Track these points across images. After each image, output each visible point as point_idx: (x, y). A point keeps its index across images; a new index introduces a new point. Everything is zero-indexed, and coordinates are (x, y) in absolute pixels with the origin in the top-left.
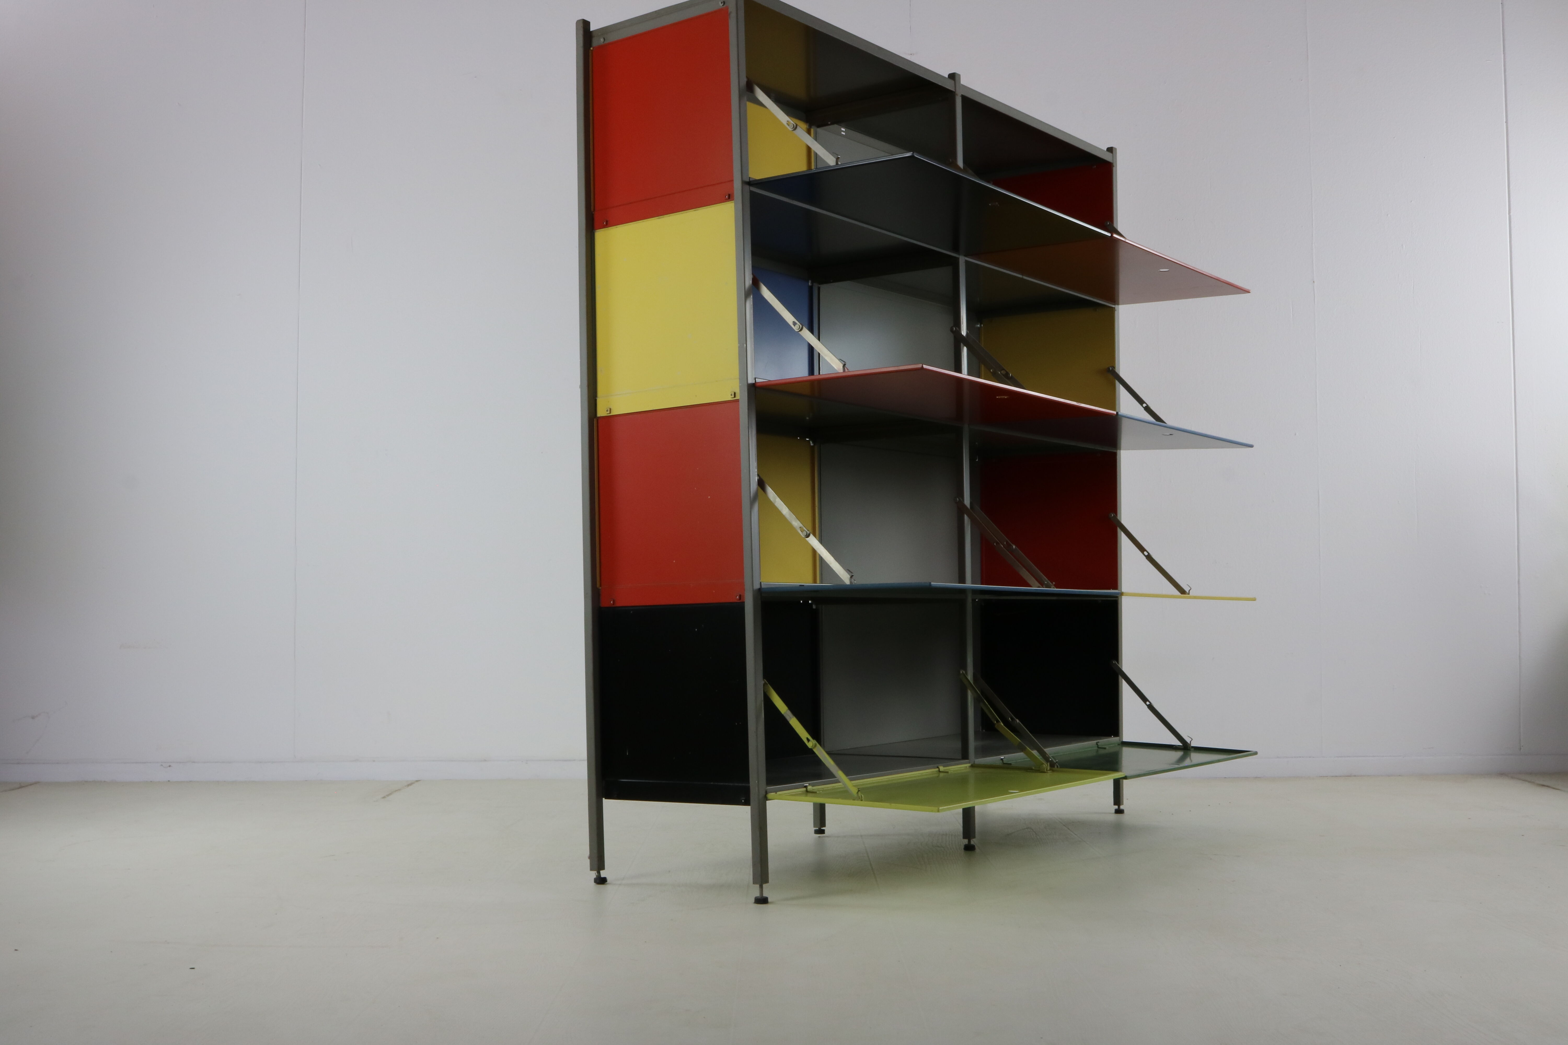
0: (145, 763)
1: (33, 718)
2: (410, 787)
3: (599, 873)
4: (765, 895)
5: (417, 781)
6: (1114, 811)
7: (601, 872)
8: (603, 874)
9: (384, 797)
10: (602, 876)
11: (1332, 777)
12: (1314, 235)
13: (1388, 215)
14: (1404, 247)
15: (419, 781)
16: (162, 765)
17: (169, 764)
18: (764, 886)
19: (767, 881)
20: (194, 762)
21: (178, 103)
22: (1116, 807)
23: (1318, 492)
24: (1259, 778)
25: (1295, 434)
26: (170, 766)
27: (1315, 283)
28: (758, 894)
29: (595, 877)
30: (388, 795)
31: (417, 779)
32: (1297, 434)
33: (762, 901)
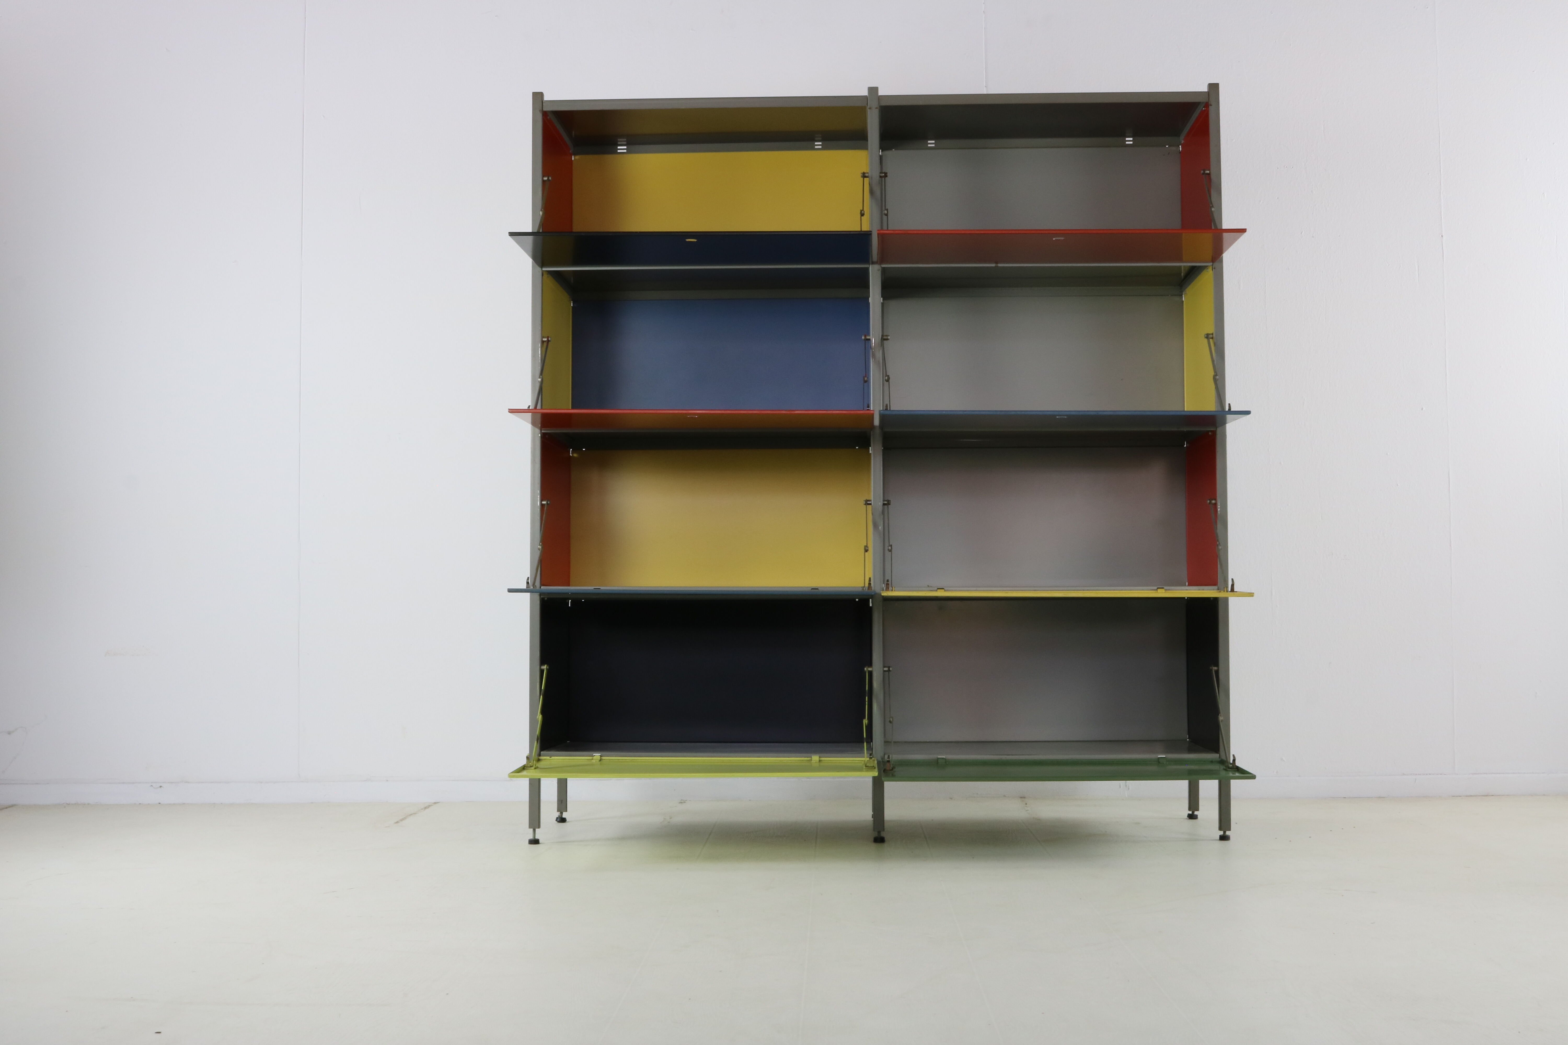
0: (133, 783)
1: (9, 733)
2: (427, 810)
4: (536, 838)
6: (1218, 838)
7: (564, 813)
9: (397, 822)
11: (1467, 796)
13: (1527, 159)
15: (438, 803)
16: (152, 786)
17: (159, 785)
18: (537, 830)
19: (539, 826)
20: (189, 782)
24: (1383, 798)
26: (161, 787)
27: (1444, 237)
28: (531, 837)
29: (558, 816)
30: (402, 820)
31: (435, 801)
32: (1424, 409)
33: (534, 842)
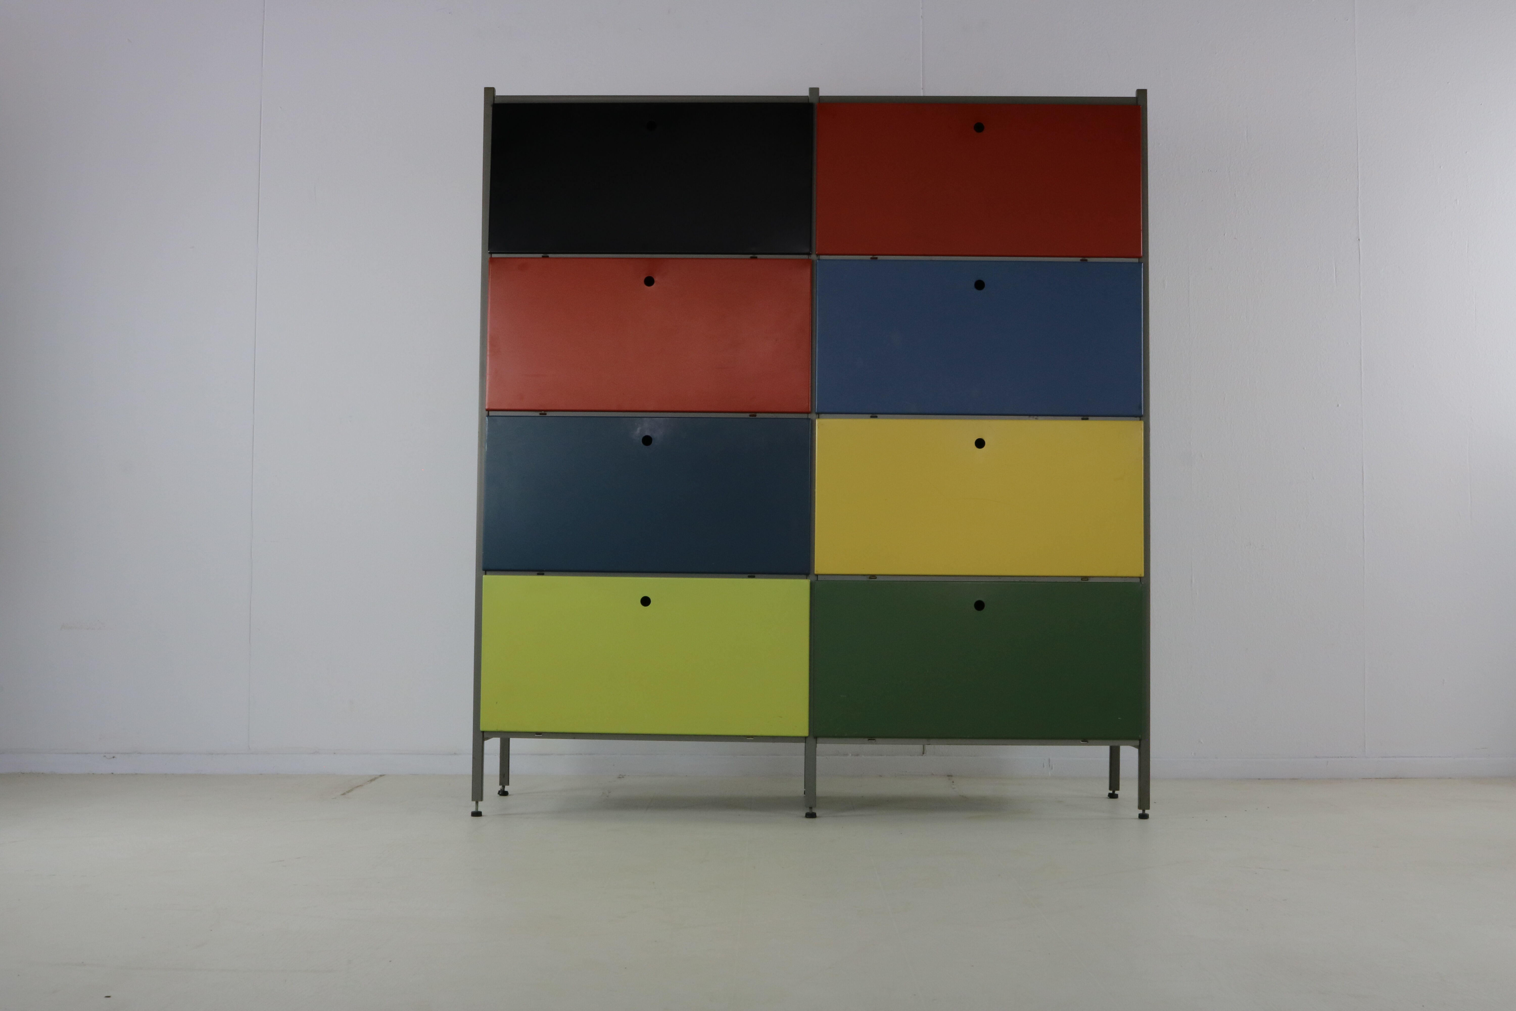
0: (87, 753)
2: (373, 782)
3: (504, 787)
4: (479, 810)
5: (381, 776)
6: (1138, 816)
8: (507, 788)
9: (344, 794)
10: (506, 790)
13: (1440, 167)
14: (1458, 201)
15: (384, 775)
17: (113, 755)
18: (480, 803)
19: (482, 800)
20: (140, 753)
21: (128, 39)
25: (1338, 405)
26: (114, 757)
28: (474, 810)
30: (348, 792)
31: (381, 774)
32: (1340, 405)
33: (477, 814)
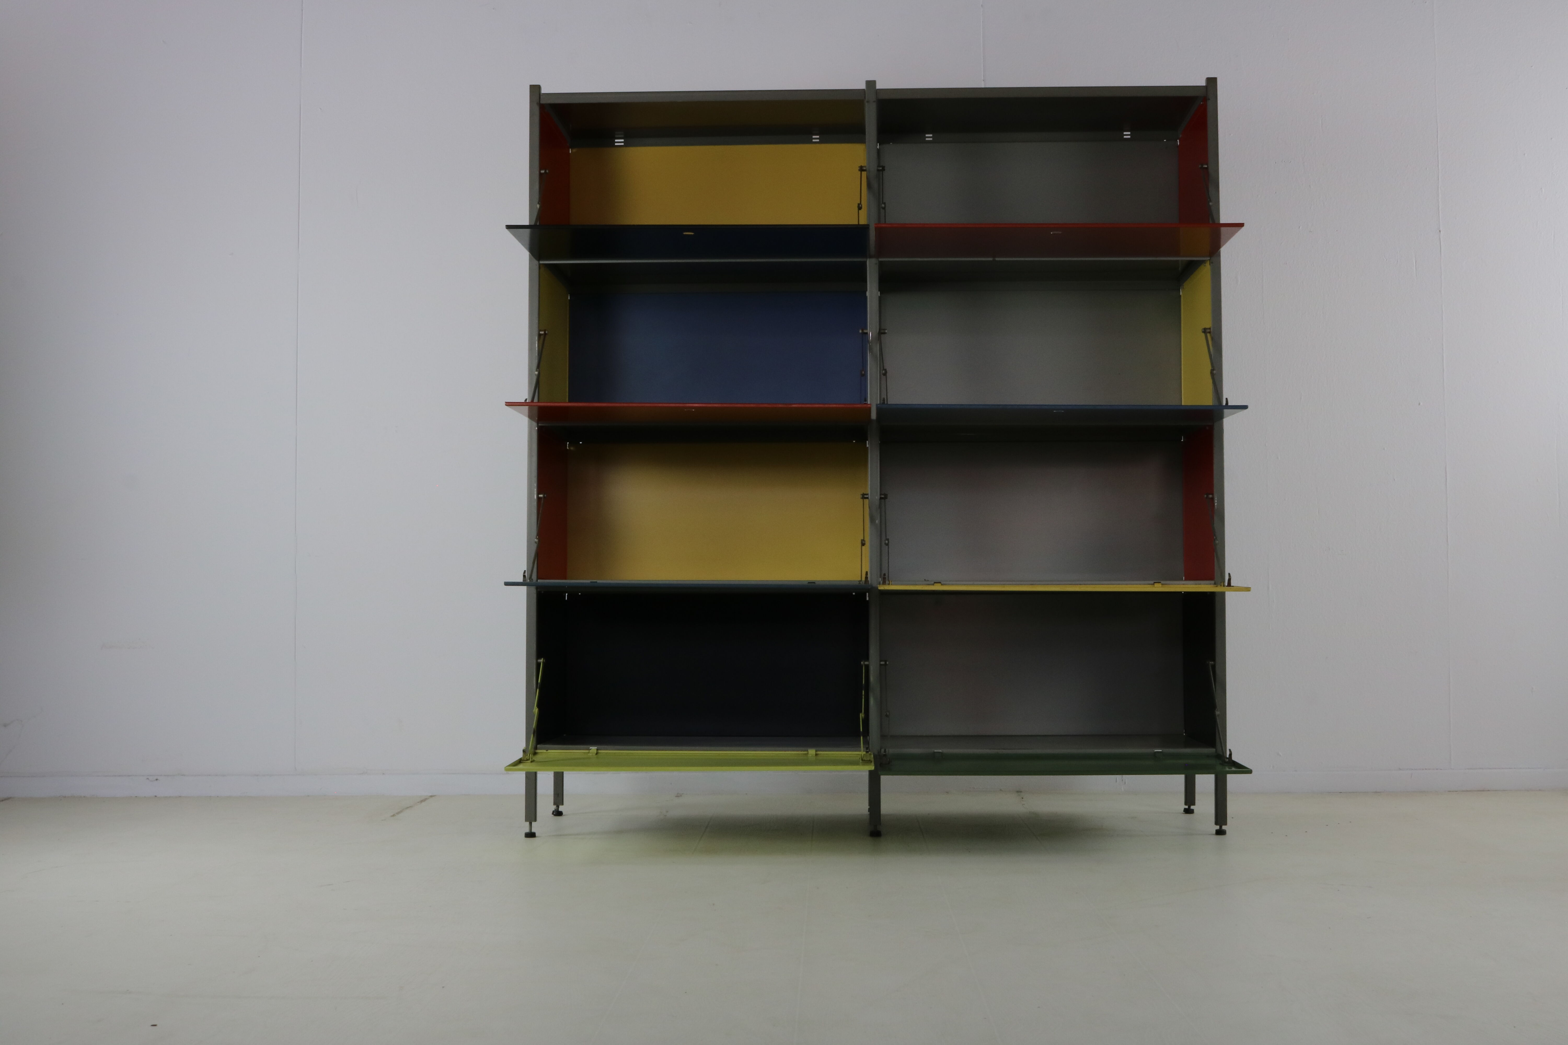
0: (130, 776)
2: (423, 803)
3: (558, 807)
5: (431, 796)
6: (1215, 833)
7: (560, 806)
8: (561, 808)
9: (393, 815)
10: (560, 810)
11: (1463, 791)
12: (1440, 178)
13: (1524, 154)
14: (1543, 190)
16: (148, 779)
17: (155, 778)
20: (184, 775)
22: (1218, 827)
23: (1446, 468)
24: (1379, 792)
25: (1419, 404)
26: (157, 780)
27: (1441, 232)
29: (554, 810)
30: (398, 813)
32: (1421, 404)
